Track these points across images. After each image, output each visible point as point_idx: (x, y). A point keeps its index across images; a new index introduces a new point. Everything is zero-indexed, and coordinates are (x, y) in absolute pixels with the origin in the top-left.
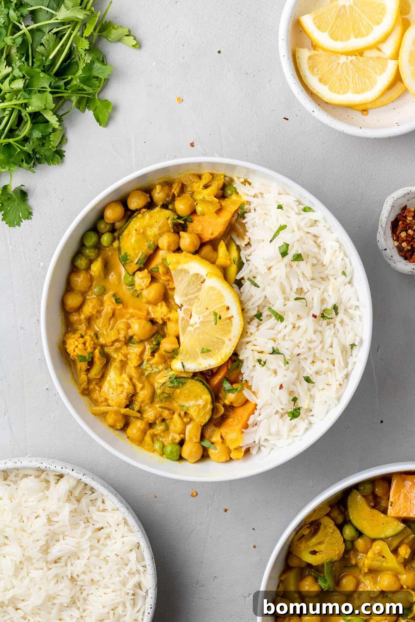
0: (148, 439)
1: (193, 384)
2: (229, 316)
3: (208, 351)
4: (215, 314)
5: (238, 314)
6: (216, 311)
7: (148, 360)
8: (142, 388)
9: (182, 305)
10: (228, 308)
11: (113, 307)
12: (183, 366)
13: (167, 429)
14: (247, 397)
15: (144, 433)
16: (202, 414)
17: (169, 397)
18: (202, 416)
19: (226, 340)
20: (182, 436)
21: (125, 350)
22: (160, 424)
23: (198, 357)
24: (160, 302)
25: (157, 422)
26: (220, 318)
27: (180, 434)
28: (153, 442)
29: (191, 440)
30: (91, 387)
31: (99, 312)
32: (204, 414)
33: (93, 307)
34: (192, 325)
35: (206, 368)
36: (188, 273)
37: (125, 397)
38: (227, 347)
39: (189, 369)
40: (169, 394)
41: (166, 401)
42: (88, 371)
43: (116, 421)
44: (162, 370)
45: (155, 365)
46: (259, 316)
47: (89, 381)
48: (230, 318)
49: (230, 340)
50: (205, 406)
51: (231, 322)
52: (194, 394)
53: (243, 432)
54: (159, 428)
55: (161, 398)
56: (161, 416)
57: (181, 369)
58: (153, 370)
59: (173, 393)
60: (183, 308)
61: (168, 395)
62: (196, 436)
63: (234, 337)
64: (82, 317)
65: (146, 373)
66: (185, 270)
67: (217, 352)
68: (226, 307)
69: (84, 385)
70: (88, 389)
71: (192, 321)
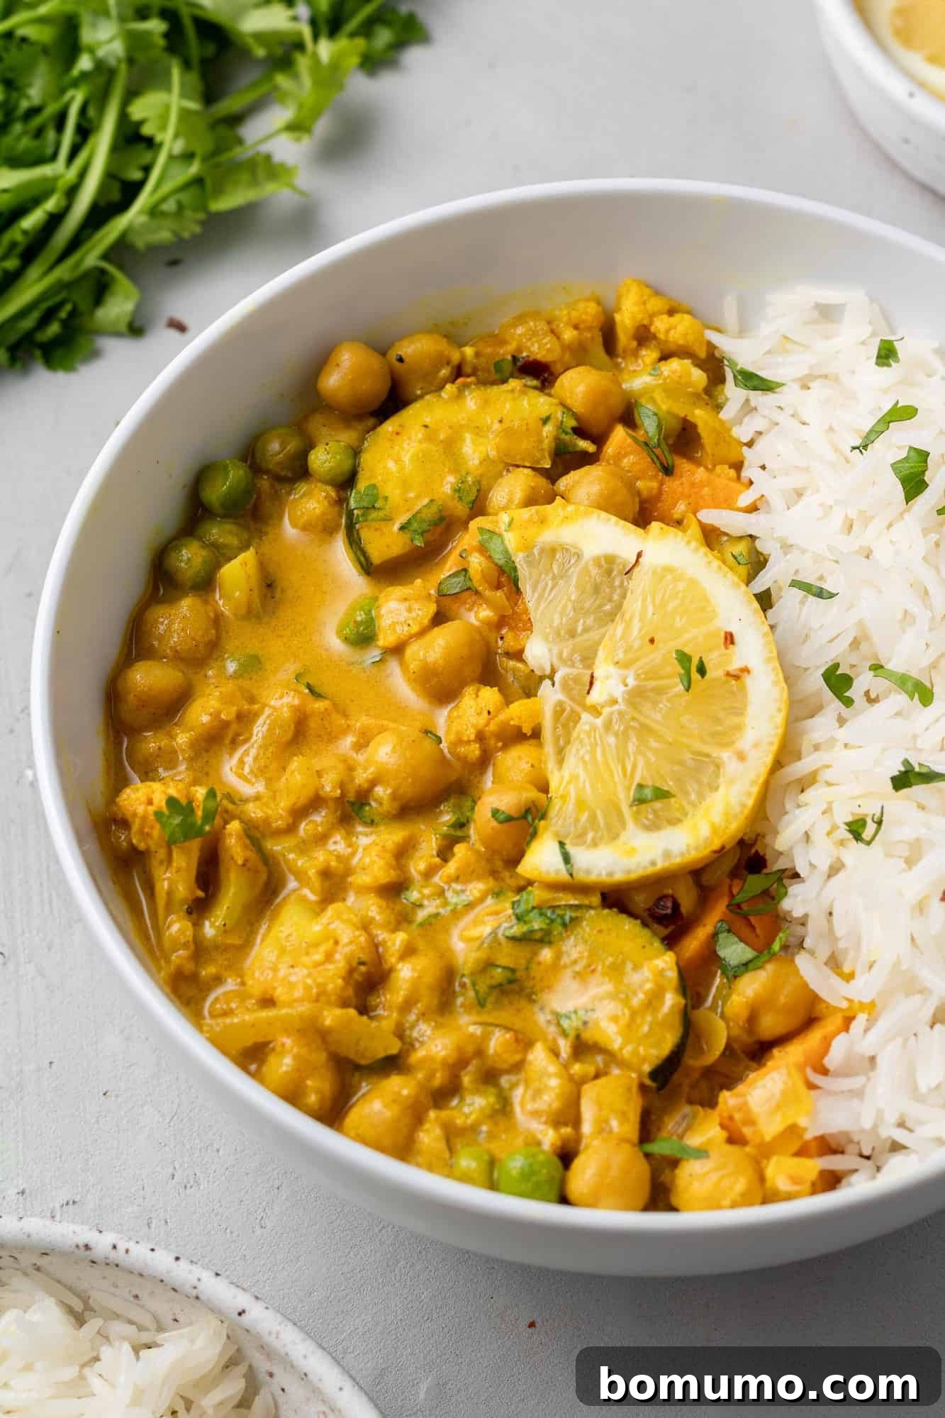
0: (430, 1137)
1: (604, 926)
2: (734, 666)
3: (662, 794)
4: (683, 658)
5: (769, 660)
6: (687, 650)
7: (428, 874)
8: (409, 952)
9: (553, 671)
10: (730, 639)
11: (296, 702)
12: (567, 859)
13: (503, 1109)
14: (812, 986)
15: (416, 1117)
16: (646, 1029)
17: (511, 982)
18: (647, 1036)
19: (726, 755)
20: (566, 1131)
21: (338, 844)
22: (477, 1092)
23: (623, 824)
24: (473, 681)
25: (466, 1080)
26: (702, 671)
27: (557, 1123)
28: (451, 1150)
29: (602, 1128)
30: (208, 971)
31: (245, 719)
32: (650, 1029)
33: (227, 700)
34: (595, 711)
35: (653, 863)
36: (579, 556)
37: (343, 972)
38: (732, 782)
39: (588, 872)
40: (513, 971)
41: (498, 1004)
42: (199, 908)
43: (303, 1069)
44: (482, 899)
45: (454, 885)
46: (838, 682)
47: (200, 950)
48: (738, 676)
49: (741, 757)
50: (654, 999)
51: (743, 690)
52: (610, 959)
53: (812, 1086)
54: (474, 1105)
55: (482, 987)
56: (480, 1053)
57: (557, 872)
58: (446, 903)
59: (527, 969)
60: (557, 677)
61: (509, 974)
62: (623, 1116)
63: (756, 745)
64: (182, 739)
65: (421, 915)
66: (565, 549)
67: (693, 797)
68: (723, 635)
69: (180, 957)
70: (193, 978)
71: (597, 696)
